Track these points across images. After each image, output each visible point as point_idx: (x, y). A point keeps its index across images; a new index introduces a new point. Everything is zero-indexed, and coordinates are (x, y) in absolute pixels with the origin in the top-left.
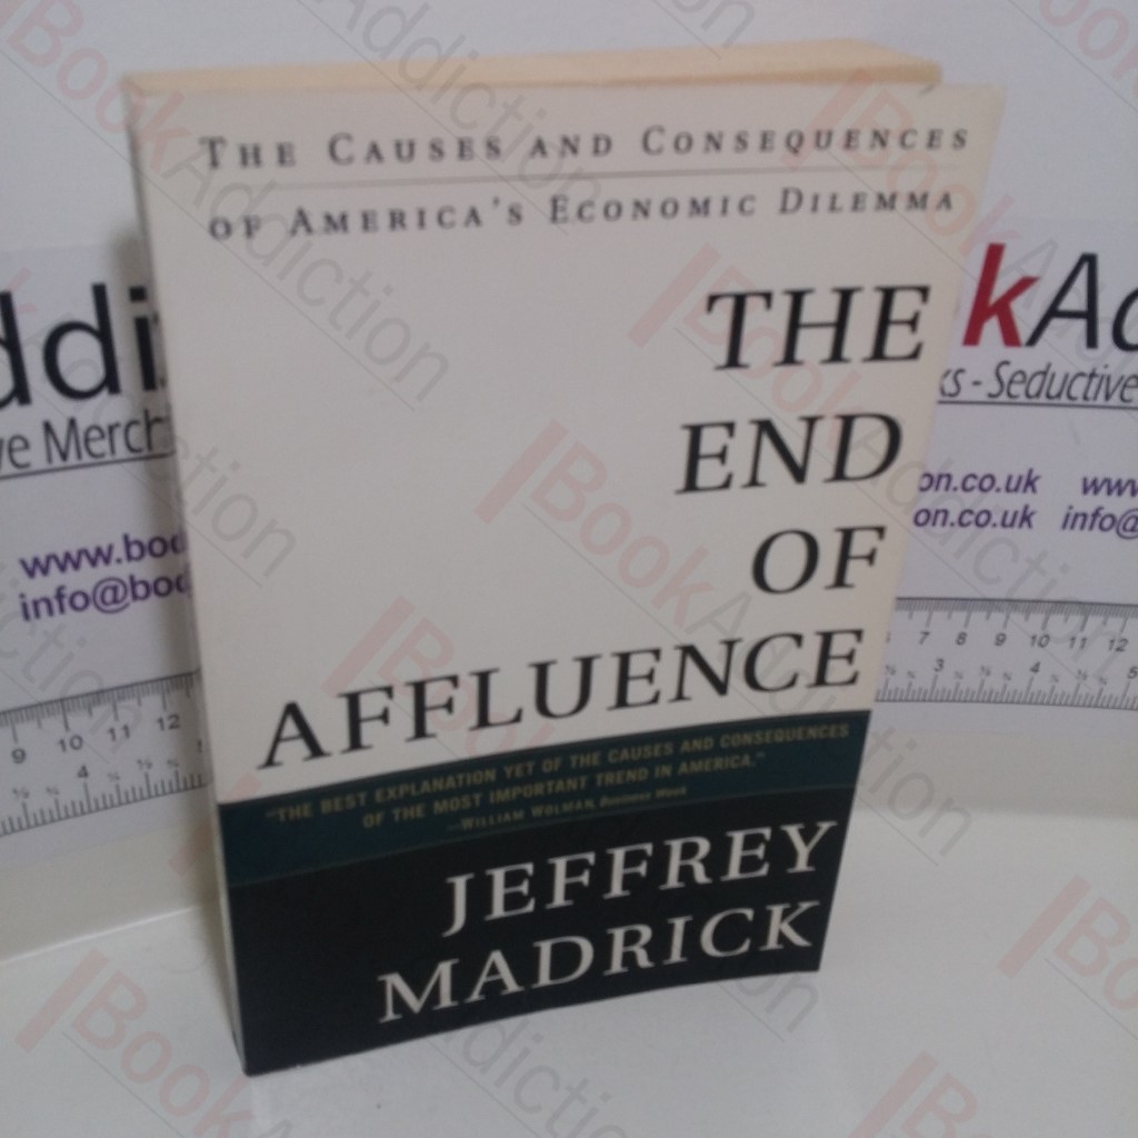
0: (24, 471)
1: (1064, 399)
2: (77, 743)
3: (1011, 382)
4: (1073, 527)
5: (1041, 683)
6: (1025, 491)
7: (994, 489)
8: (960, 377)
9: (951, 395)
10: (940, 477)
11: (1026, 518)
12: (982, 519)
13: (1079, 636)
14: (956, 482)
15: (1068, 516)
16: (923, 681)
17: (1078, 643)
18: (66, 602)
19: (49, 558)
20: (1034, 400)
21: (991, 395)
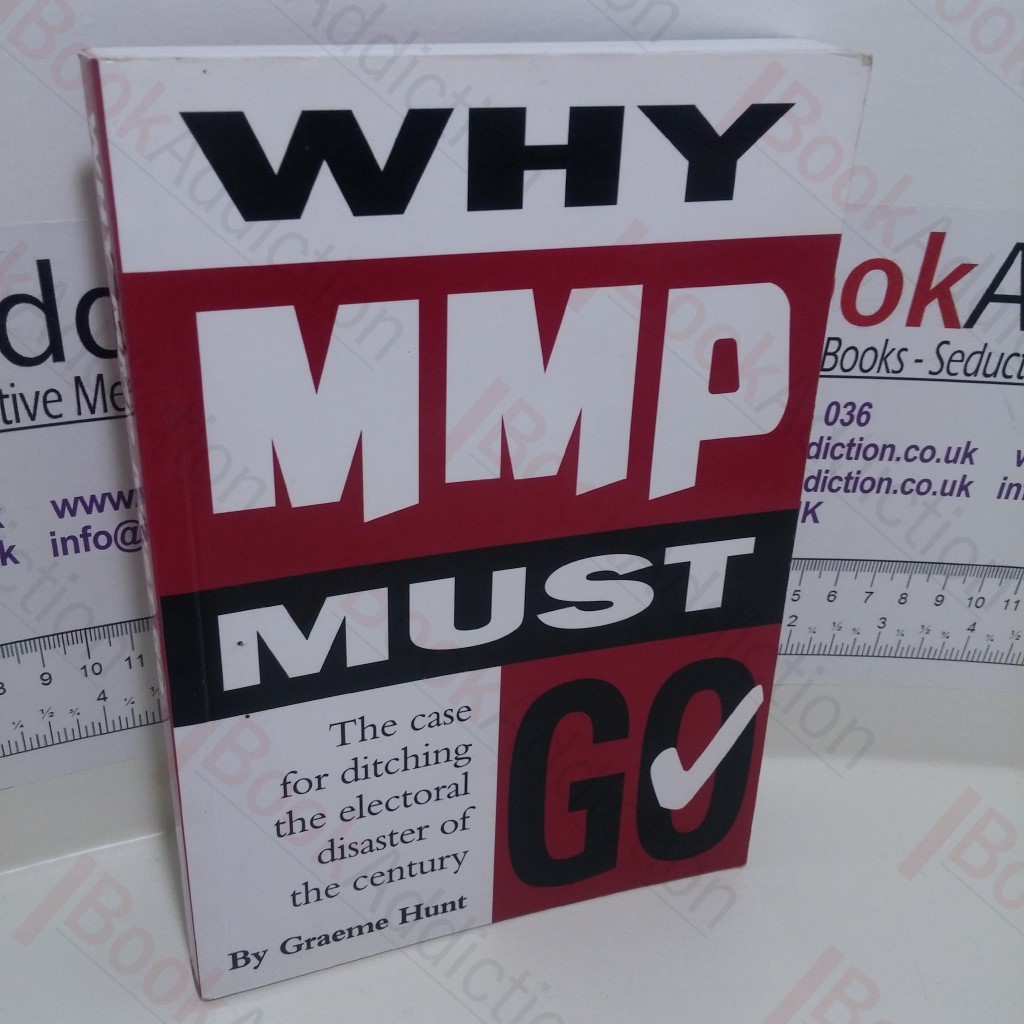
0: (57, 421)
1: (1000, 378)
2: (98, 670)
3: (951, 360)
4: (1007, 497)
5: (978, 642)
6: (963, 462)
7: (935, 460)
8: (903, 354)
9: (894, 372)
10: (885, 447)
11: (964, 488)
12: (922, 488)
13: (1014, 599)
14: (900, 452)
15: (1003, 484)
16: (868, 638)
17: (1012, 604)
18: (91, 539)
19: (76, 500)
20: (972, 378)
21: (931, 373)
